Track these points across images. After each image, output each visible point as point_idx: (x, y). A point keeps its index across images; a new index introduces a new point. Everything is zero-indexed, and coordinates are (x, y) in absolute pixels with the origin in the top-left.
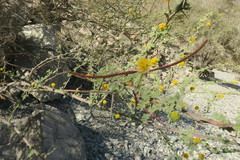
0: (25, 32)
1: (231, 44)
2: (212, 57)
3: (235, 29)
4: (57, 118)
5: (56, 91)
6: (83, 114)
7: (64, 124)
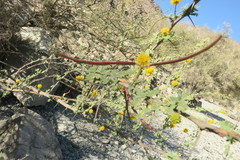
0: (22, 33)
1: (219, 77)
2: (201, 87)
3: (225, 64)
4: (38, 125)
5: (42, 93)
6: (66, 124)
7: (44, 133)
